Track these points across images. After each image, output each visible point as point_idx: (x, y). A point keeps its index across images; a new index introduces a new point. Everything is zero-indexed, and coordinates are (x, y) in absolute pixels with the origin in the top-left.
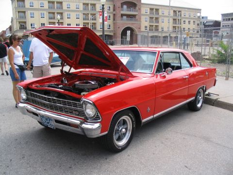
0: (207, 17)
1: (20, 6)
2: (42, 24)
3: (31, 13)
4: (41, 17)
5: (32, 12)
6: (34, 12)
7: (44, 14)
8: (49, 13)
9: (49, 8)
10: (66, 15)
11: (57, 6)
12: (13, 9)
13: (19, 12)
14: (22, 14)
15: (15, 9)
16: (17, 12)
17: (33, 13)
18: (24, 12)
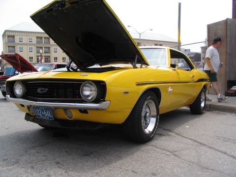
0: (189, 50)
1: (10, 42)
2: (30, 58)
3: (20, 48)
4: (30, 51)
5: (21, 46)
6: (23, 46)
7: (32, 48)
8: (37, 47)
9: (37, 43)
10: (53, 49)
11: (45, 41)
12: (3, 44)
13: (9, 47)
14: (12, 49)
15: (5, 44)
16: (7, 47)
17: (22, 48)
18: (14, 47)
